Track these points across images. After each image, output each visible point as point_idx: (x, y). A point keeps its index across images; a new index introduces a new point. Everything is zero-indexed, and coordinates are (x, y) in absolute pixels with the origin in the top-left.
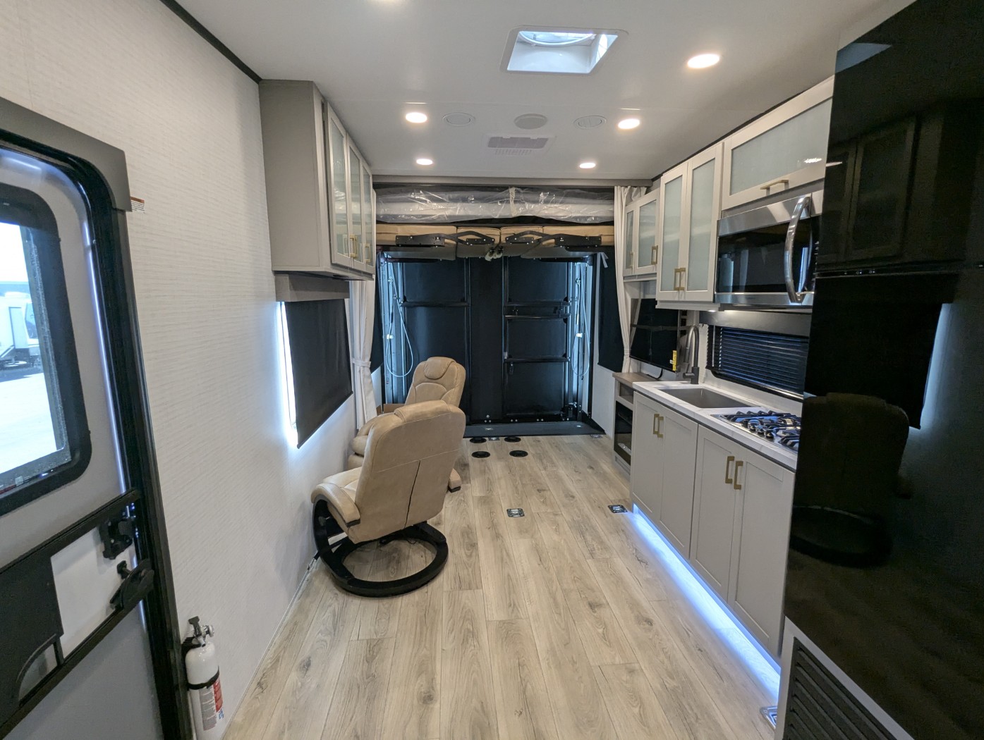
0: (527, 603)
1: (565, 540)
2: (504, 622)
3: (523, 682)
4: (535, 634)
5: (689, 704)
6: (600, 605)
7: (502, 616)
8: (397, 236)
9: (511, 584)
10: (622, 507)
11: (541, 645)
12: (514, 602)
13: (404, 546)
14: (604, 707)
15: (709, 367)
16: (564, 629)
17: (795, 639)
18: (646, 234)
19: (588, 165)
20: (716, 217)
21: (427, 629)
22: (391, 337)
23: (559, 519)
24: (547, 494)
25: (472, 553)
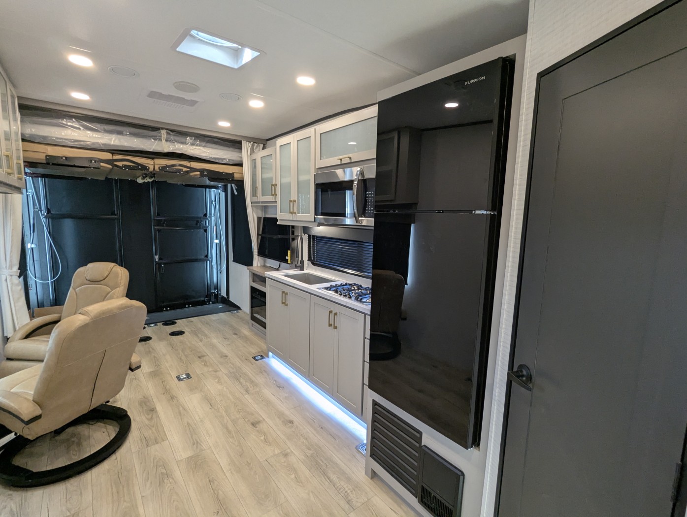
0: (207, 438)
1: (226, 387)
2: (192, 457)
3: (216, 492)
4: (217, 456)
5: (321, 460)
6: (259, 422)
7: (189, 453)
8: (46, 156)
9: (191, 429)
10: (261, 356)
11: (224, 462)
12: (196, 440)
13: (82, 429)
14: (273, 483)
15: (309, 259)
16: (238, 446)
17: (373, 400)
18: (267, 175)
19: (224, 124)
20: (313, 172)
21: (123, 487)
22: (33, 246)
23: (219, 374)
24: (206, 358)
25: (152, 416)
